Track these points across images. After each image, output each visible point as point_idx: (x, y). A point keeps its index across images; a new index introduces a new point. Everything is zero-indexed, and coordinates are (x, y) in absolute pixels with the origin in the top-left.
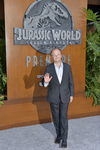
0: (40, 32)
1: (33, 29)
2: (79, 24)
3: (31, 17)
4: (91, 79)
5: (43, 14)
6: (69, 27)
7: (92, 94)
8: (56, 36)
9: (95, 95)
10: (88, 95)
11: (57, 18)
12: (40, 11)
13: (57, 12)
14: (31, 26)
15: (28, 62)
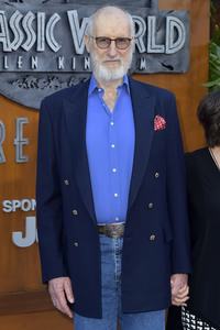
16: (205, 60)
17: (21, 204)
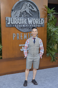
0: (20, 19)
1: (17, 18)
2: (43, 15)
3: (15, 11)
4: (50, 47)
5: (22, 9)
6: (37, 16)
7: (50, 55)
8: (30, 22)
9: (52, 56)
11: (31, 11)
12: (21, 7)
13: (30, 8)
14: (15, 16)
15: (14, 37)
16: (47, 25)
17: (22, 45)
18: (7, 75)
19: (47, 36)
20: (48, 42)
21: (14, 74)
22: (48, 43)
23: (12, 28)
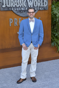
4: (55, 34)
7: (56, 44)
10: (54, 45)
15: (11, 23)
16: (51, 8)
18: (3, 69)
19: (52, 21)
20: (53, 28)
21: (12, 68)
22: (53, 30)
23: (8, 12)
